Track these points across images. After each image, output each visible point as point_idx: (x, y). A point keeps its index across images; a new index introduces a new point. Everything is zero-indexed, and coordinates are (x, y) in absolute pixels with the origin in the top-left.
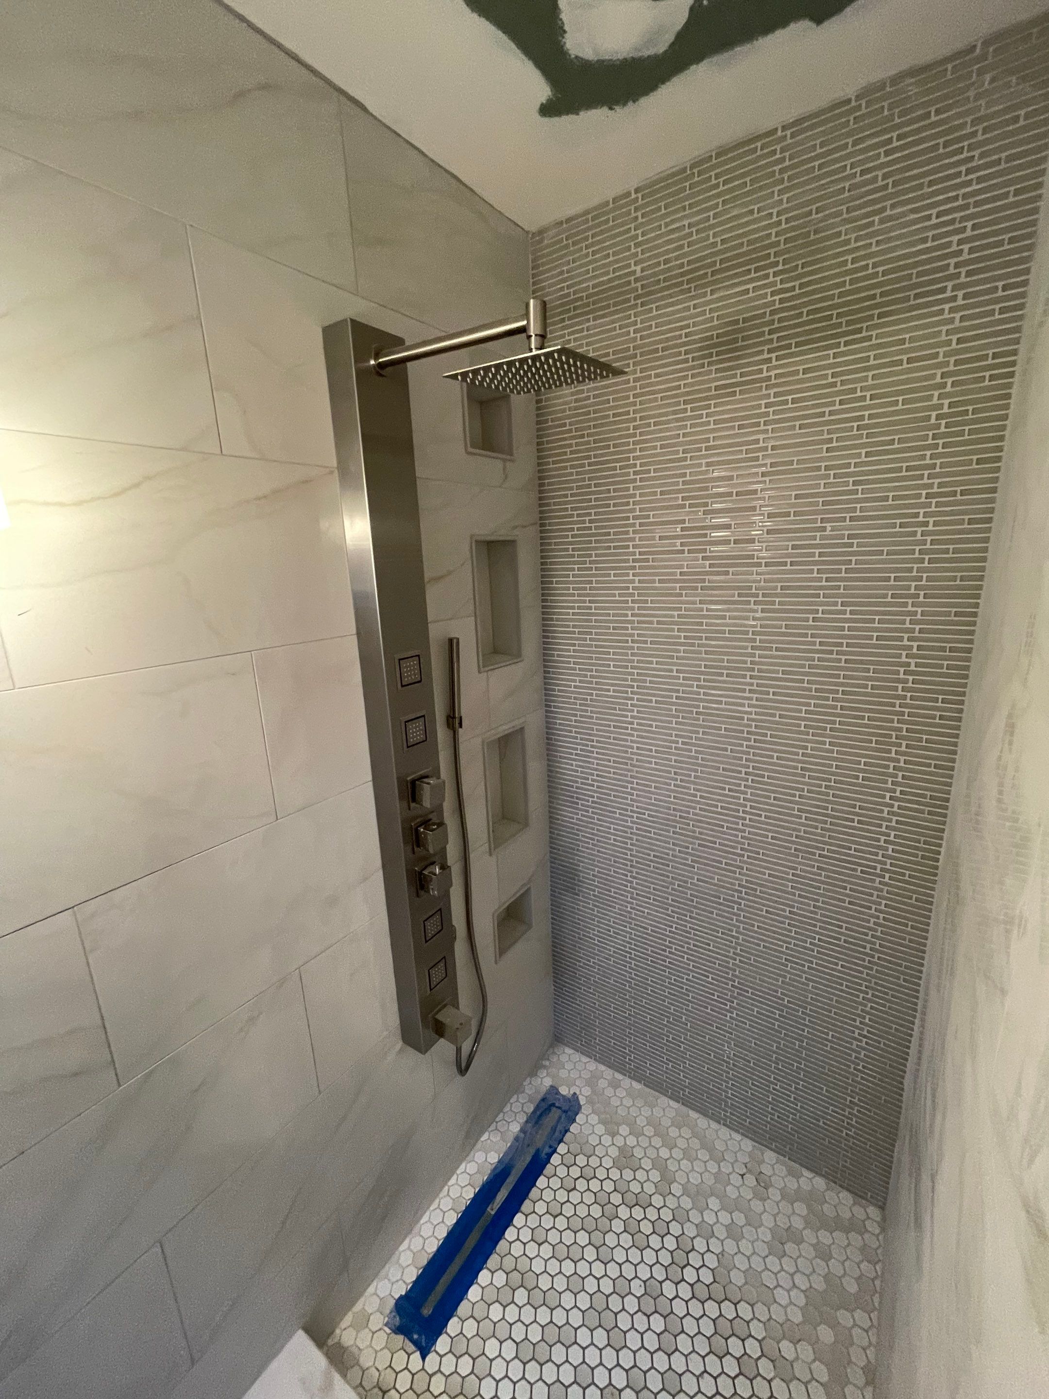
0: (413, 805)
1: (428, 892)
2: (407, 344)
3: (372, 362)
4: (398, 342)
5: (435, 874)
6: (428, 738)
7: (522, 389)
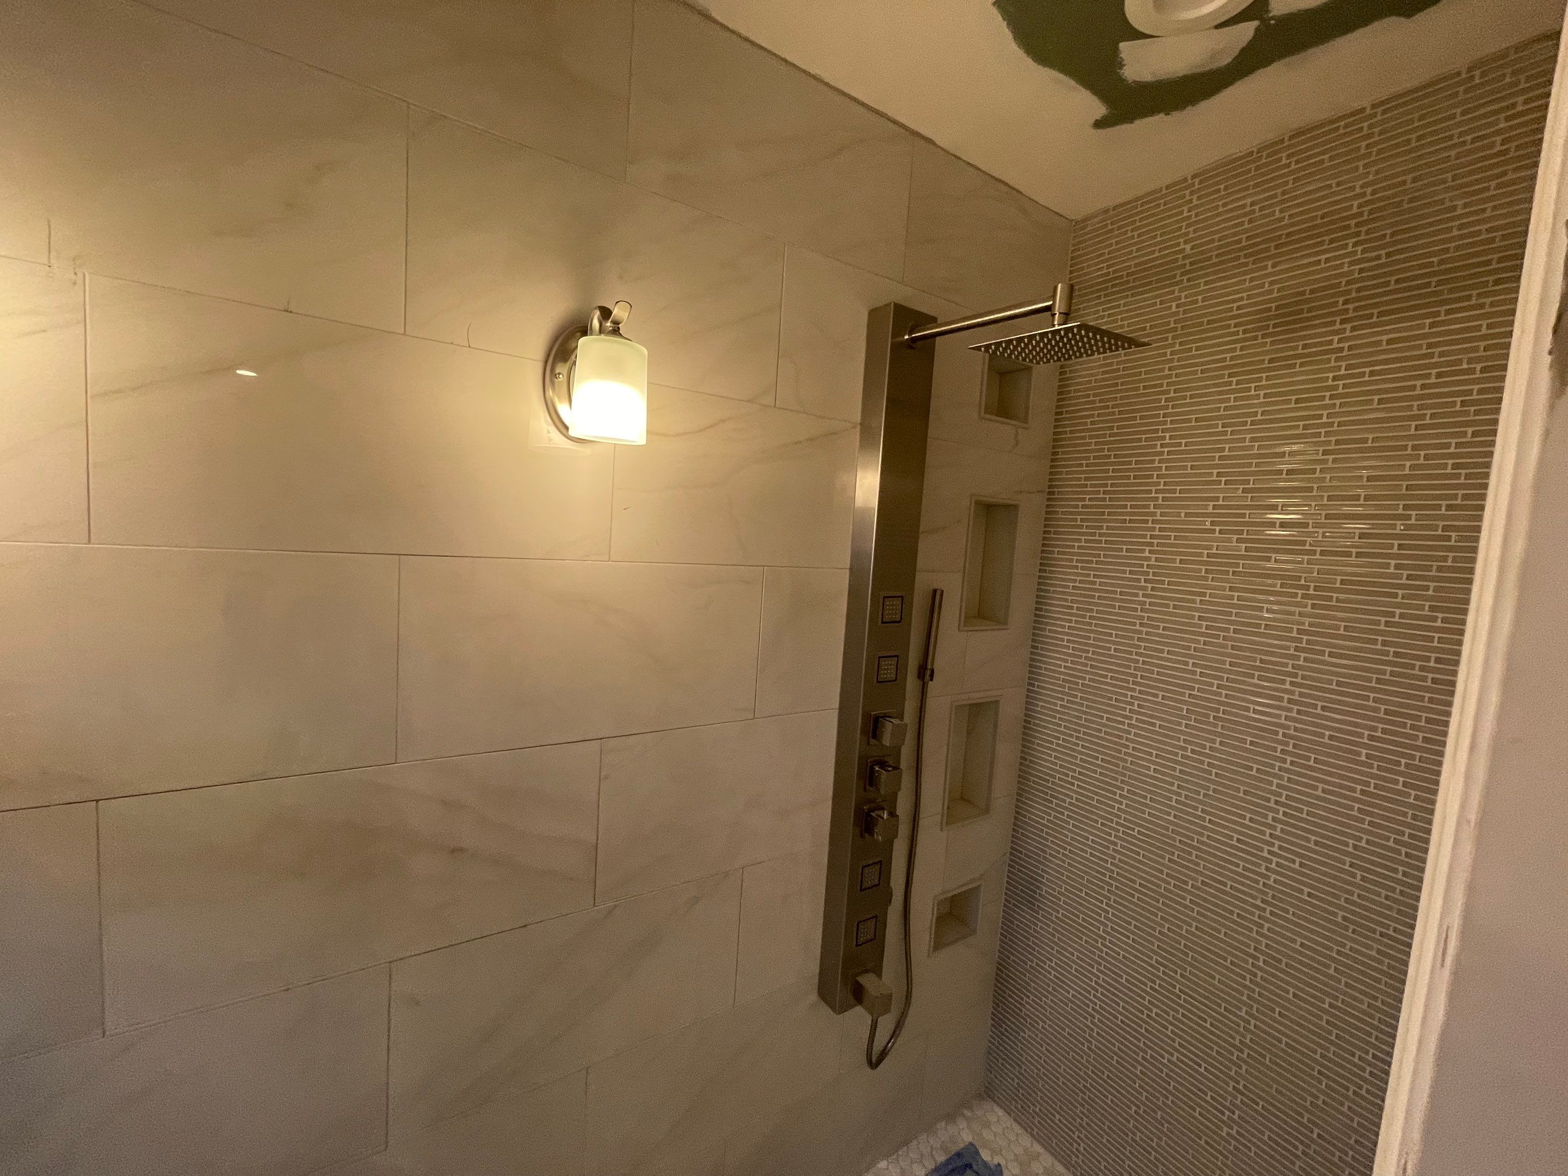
0: (873, 741)
1: (873, 835)
2: (939, 322)
3: (907, 337)
4: (932, 320)
5: (883, 818)
6: (898, 681)
7: (1041, 359)
